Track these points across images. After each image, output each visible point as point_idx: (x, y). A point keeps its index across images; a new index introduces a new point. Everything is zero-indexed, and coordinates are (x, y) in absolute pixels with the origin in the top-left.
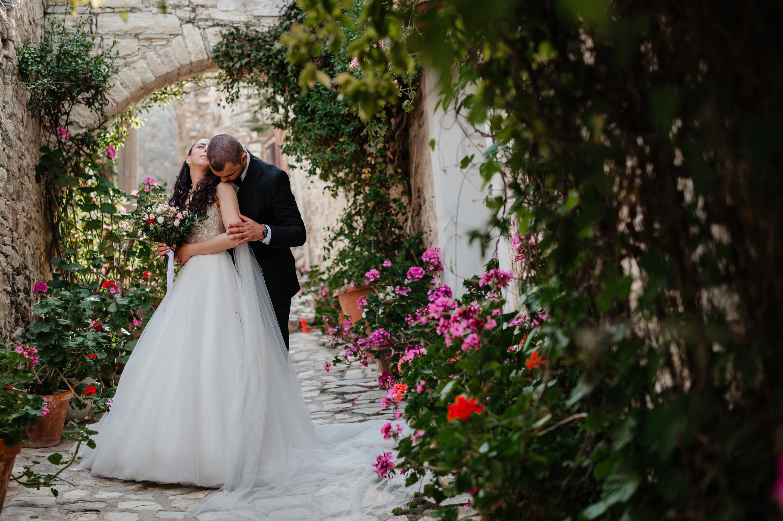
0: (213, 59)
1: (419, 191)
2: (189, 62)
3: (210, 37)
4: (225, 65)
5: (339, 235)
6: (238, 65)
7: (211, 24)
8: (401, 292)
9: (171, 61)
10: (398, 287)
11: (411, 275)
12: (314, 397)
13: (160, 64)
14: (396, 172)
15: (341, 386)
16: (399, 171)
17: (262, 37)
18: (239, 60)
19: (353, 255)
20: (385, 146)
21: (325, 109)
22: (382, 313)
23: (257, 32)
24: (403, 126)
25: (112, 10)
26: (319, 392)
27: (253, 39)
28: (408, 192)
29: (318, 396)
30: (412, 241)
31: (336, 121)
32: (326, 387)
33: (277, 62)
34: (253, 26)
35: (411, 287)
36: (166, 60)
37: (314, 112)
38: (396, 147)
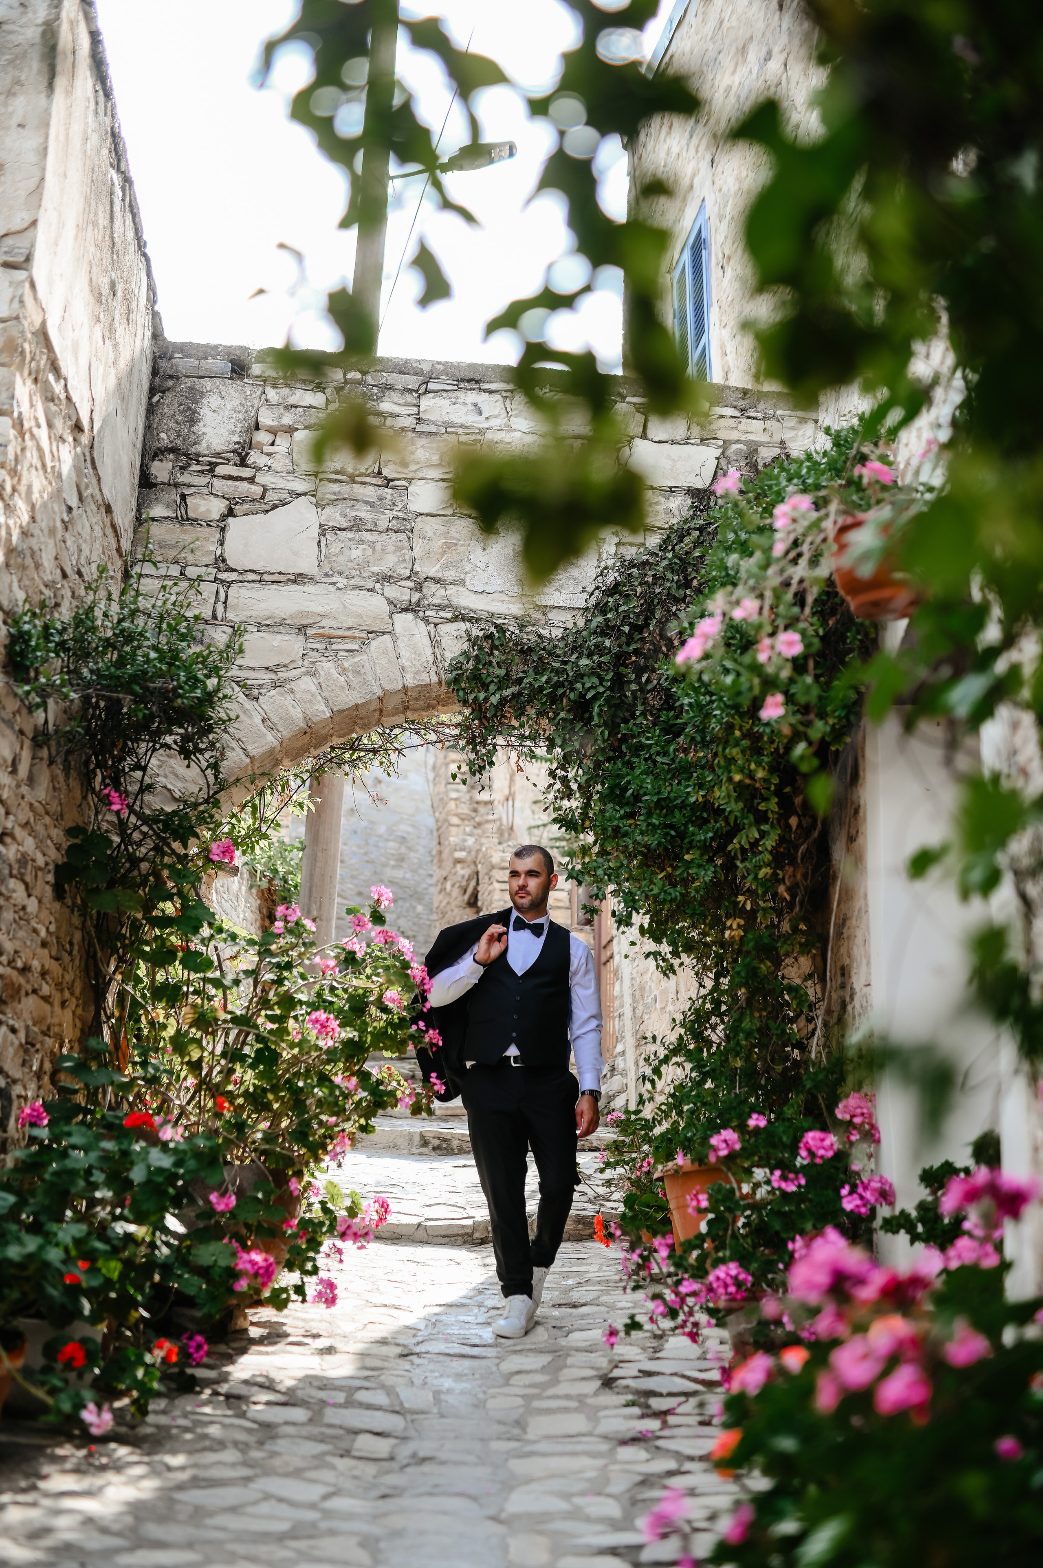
0: (449, 684)
1: (843, 975)
2: (400, 687)
3: (446, 642)
4: (471, 697)
5: (675, 1052)
6: (494, 699)
7: (449, 615)
8: (783, 1185)
9: (365, 682)
10: (778, 1173)
11: (809, 1150)
12: (586, 1396)
13: (342, 687)
14: (795, 929)
15: (648, 1374)
16: (803, 927)
17: (548, 648)
18: (499, 688)
19: (698, 1096)
20: (774, 874)
21: (659, 793)
22: (745, 1225)
23: (540, 636)
24: (816, 834)
25: (258, 578)
26: (598, 1383)
27: (530, 649)
28: (819, 974)
29: (596, 1394)
30: (821, 1076)
31: (678, 817)
32: (616, 1373)
33: (572, 696)
34: (533, 625)
35: (805, 1175)
36: (355, 680)
37: (637, 798)
38: (799, 877)
